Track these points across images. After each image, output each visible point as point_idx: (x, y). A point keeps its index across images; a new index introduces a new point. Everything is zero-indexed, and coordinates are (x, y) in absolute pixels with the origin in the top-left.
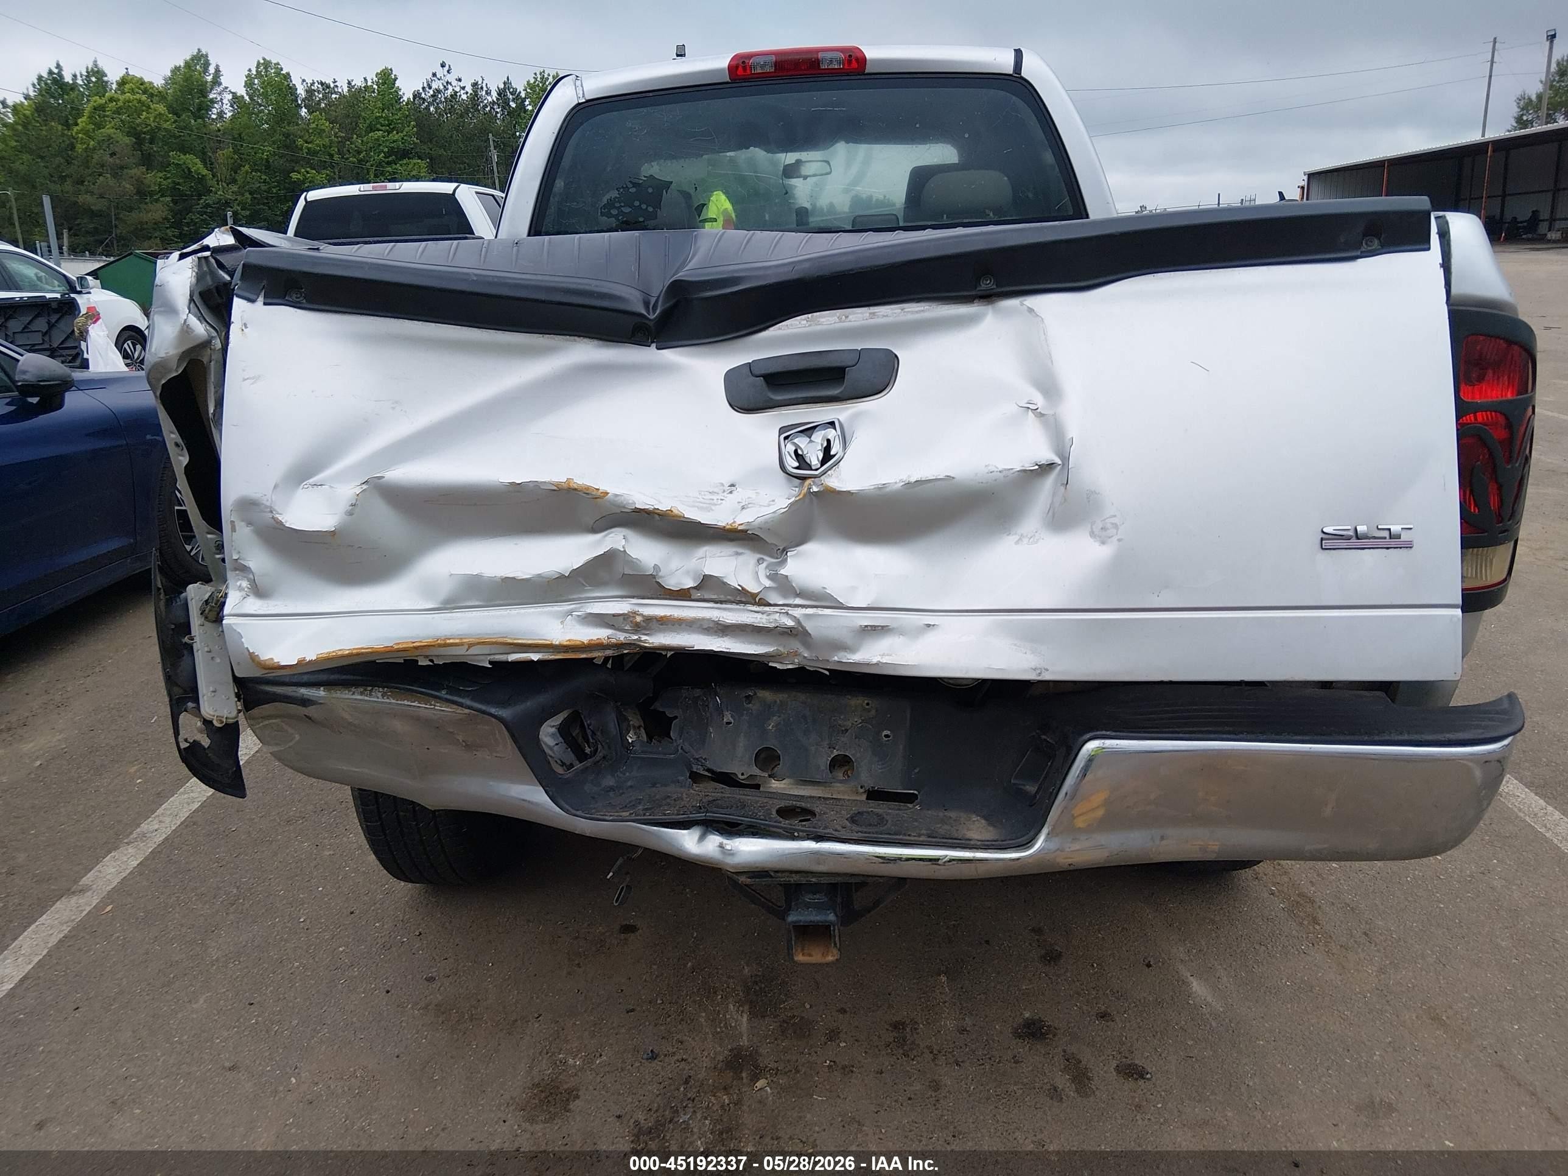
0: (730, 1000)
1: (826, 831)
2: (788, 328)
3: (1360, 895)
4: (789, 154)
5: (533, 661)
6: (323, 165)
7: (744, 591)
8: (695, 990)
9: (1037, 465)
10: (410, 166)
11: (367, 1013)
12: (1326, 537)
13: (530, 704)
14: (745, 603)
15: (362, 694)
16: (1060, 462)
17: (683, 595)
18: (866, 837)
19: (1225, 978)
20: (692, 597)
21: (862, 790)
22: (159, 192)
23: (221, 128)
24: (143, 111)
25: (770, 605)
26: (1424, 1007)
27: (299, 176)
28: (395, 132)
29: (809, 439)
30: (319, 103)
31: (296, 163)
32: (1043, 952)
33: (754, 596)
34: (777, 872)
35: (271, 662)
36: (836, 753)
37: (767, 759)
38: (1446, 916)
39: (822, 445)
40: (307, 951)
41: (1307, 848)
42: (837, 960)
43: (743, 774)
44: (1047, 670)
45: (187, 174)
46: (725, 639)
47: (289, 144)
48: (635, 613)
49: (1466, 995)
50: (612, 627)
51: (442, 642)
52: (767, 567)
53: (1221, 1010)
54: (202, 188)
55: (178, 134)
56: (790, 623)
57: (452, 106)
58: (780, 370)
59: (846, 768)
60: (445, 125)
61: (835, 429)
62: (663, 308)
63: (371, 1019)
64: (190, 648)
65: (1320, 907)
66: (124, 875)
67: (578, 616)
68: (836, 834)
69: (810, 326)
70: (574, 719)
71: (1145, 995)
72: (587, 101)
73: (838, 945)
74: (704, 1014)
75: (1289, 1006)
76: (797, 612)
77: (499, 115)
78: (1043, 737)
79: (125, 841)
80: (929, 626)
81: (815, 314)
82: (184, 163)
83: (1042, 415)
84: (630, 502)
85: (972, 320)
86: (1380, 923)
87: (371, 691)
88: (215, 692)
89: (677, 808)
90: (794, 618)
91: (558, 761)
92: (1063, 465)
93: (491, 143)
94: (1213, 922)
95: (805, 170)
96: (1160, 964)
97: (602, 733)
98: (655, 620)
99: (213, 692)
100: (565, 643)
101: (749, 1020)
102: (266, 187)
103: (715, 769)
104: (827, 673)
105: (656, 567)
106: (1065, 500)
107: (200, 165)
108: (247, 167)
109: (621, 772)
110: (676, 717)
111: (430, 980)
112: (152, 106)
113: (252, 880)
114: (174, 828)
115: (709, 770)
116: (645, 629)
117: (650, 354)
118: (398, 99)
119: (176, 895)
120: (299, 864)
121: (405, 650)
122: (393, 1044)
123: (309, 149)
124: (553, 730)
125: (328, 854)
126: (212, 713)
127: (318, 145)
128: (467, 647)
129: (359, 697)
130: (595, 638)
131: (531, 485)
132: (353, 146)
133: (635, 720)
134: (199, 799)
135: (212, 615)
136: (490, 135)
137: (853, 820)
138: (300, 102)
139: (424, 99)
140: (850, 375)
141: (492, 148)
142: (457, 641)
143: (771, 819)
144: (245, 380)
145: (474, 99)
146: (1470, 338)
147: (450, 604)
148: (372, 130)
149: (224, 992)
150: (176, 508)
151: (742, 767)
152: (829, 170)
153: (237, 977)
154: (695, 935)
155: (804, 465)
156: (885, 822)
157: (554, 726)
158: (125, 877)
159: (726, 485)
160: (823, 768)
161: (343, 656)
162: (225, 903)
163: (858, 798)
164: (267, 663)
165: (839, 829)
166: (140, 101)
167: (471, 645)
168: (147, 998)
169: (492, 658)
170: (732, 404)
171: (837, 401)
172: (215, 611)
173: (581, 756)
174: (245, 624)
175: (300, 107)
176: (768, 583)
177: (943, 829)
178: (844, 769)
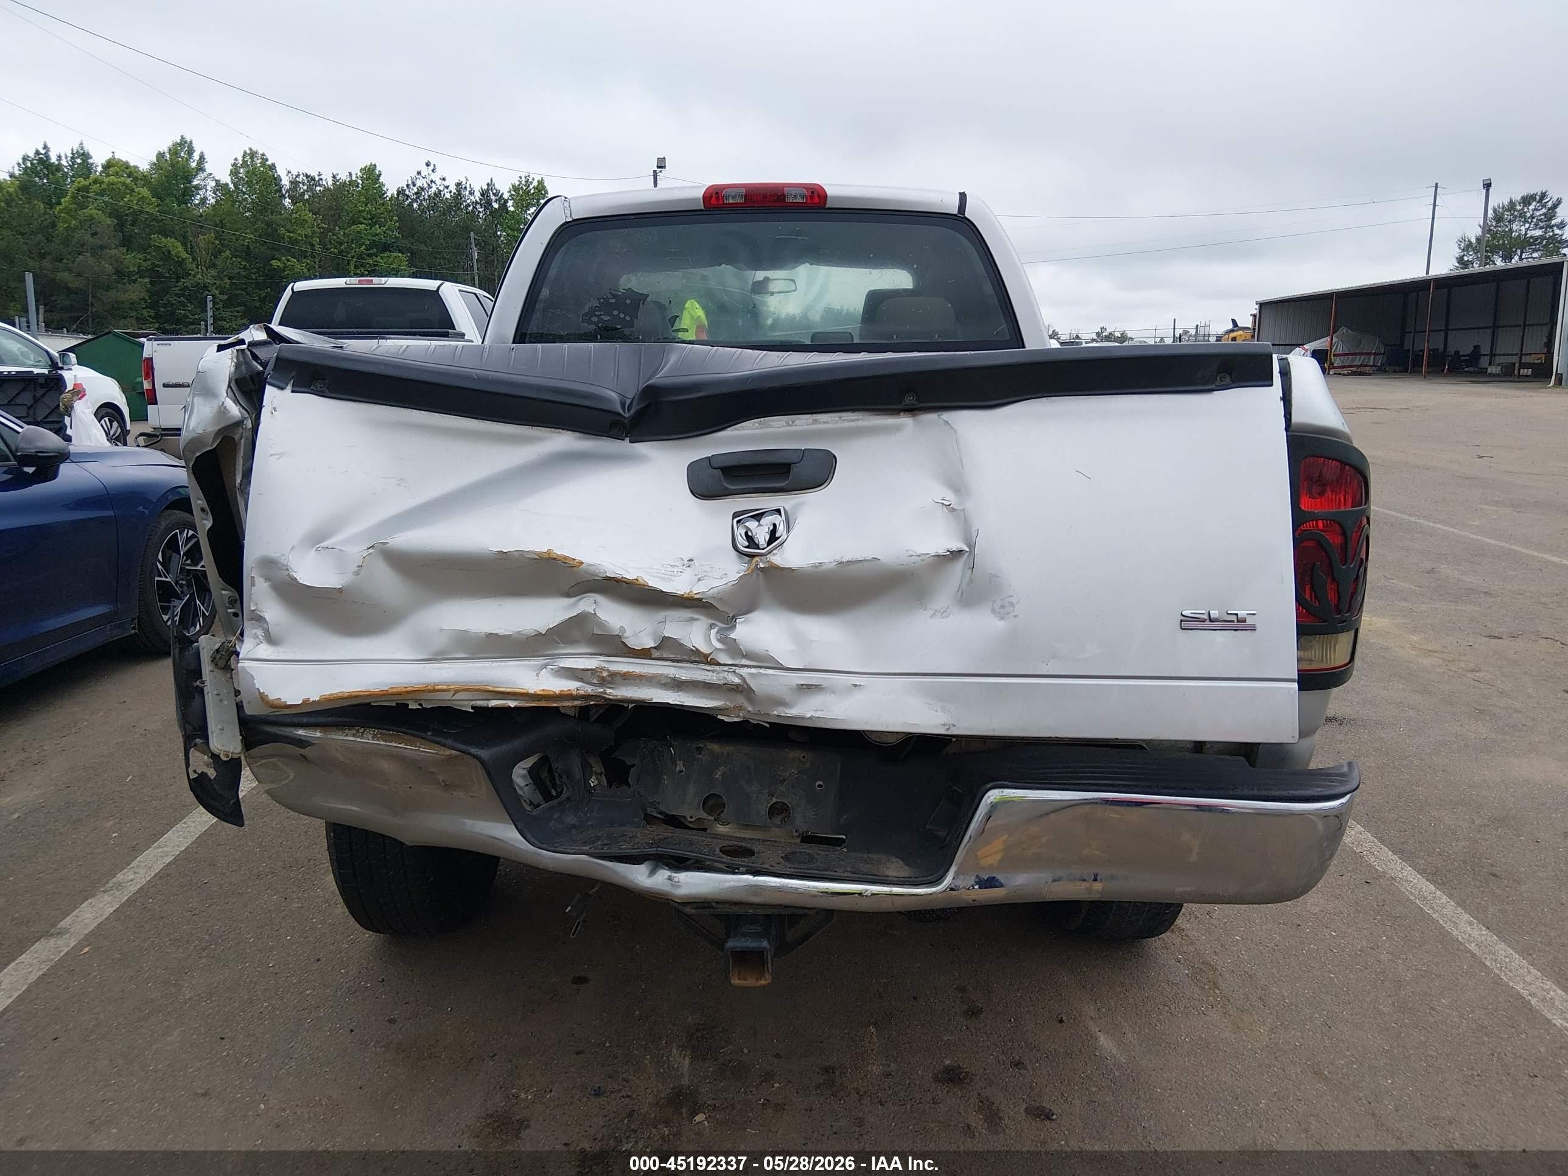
0: (674, 1045)
1: (762, 866)
2: (744, 429)
3: (1258, 965)
4: (758, 273)
5: (510, 707)
6: (303, 255)
7: (697, 652)
8: (641, 1036)
9: (949, 551)
10: (391, 260)
11: (332, 1049)
12: (1185, 619)
13: (505, 747)
14: (699, 662)
15: (354, 735)
16: (968, 550)
17: (644, 654)
18: (797, 872)
19: (1130, 1035)
20: (653, 657)
21: (796, 834)
22: (138, 273)
23: (204, 214)
24: (127, 194)
25: (720, 664)
26: (1308, 1063)
27: (279, 264)
28: (377, 226)
29: (757, 523)
30: (303, 194)
31: (277, 250)
32: (965, 1007)
33: (706, 656)
34: (717, 903)
35: (279, 702)
36: (774, 800)
37: (713, 804)
38: (1335, 984)
39: (769, 528)
40: (276, 993)
41: (1178, 890)
42: (769, 984)
43: (691, 817)
44: (954, 726)
45: (167, 256)
46: (680, 693)
47: (270, 233)
48: (603, 669)
49: (1348, 1053)
50: (581, 680)
51: (432, 688)
52: (717, 633)
53: (1124, 1061)
54: (180, 271)
55: (160, 218)
56: (737, 681)
57: (435, 203)
58: (734, 463)
59: (784, 815)
60: (428, 221)
61: (780, 515)
62: (638, 407)
63: (335, 1055)
64: (201, 691)
65: (1220, 974)
66: (100, 920)
67: (552, 669)
68: (772, 869)
69: (761, 428)
70: (544, 761)
71: (1056, 1047)
72: (574, 220)
73: (770, 970)
74: (648, 1057)
75: (1186, 1059)
76: (744, 671)
77: (481, 214)
78: (955, 788)
79: (102, 889)
80: (855, 686)
81: (766, 418)
82: (165, 246)
83: (954, 510)
84: (602, 571)
85: (898, 428)
86: (1275, 989)
87: (363, 733)
88: (223, 730)
89: (632, 844)
90: (741, 677)
91: (528, 801)
92: (970, 551)
93: (473, 241)
94: (1122, 984)
95: (773, 287)
96: (1072, 1020)
97: (567, 777)
98: (619, 676)
99: (220, 729)
100: (539, 693)
101: (691, 1063)
102: (245, 273)
103: (667, 812)
104: (768, 726)
105: (622, 629)
106: (972, 581)
107: (180, 249)
108: (228, 252)
109: (583, 812)
110: (634, 765)
111: (392, 1021)
112: (136, 190)
113: (223, 928)
114: (148, 879)
115: (661, 813)
116: (610, 683)
117: (625, 446)
118: (382, 194)
119: (151, 940)
120: (268, 915)
121: (399, 694)
122: (357, 1077)
123: (290, 238)
124: (525, 772)
125: (297, 906)
126: (220, 748)
127: (299, 235)
128: (453, 692)
129: (352, 739)
130: (565, 689)
131: (517, 553)
132: (335, 237)
133: (597, 767)
134: (172, 854)
135: (222, 663)
136: (472, 233)
137: (786, 858)
138: (284, 192)
139: (408, 196)
140: (794, 470)
141: (473, 245)
142: (445, 687)
143: (714, 855)
144: (271, 455)
145: (457, 197)
146: (1307, 460)
147: (438, 657)
148: (354, 223)
149: (197, 1028)
150: (157, 578)
151: (690, 810)
152: (794, 288)
153: (210, 1014)
154: (643, 987)
155: (753, 545)
156: (815, 860)
157: (524, 769)
158: (101, 922)
159: (686, 560)
160: (763, 813)
161: (343, 698)
162: (197, 947)
163: (793, 841)
164: (275, 702)
165: (774, 865)
166: (124, 184)
167: (456, 691)
168: (123, 1030)
169: (474, 703)
170: (694, 491)
171: (783, 492)
172: (226, 659)
173: (548, 797)
174: (257, 667)
175: (283, 196)
176: (719, 646)
177: (866, 868)
178: (781, 816)
